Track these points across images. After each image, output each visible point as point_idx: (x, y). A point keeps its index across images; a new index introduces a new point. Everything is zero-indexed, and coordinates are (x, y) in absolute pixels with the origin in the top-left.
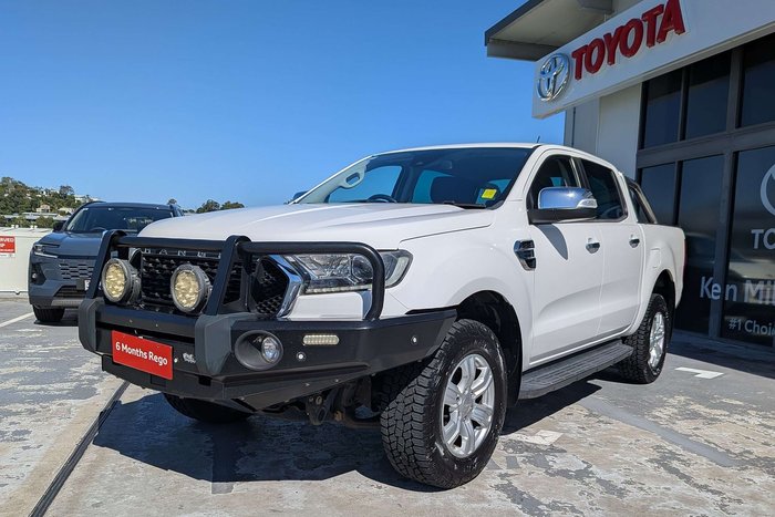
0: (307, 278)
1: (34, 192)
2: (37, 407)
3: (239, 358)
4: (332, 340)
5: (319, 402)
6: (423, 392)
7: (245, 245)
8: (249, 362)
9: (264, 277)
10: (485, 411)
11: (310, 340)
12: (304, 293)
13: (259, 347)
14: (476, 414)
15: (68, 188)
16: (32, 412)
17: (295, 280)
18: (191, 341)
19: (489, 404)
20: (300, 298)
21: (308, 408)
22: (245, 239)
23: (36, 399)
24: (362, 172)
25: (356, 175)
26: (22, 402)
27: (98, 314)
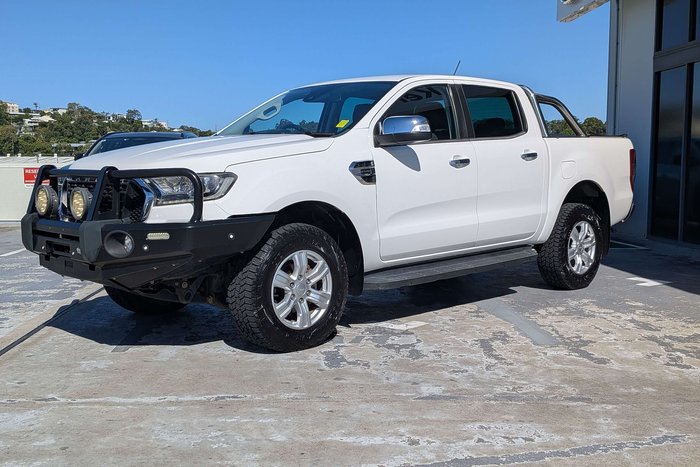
0: (158, 194)
1: (100, 118)
2: (22, 304)
3: (106, 248)
4: (165, 236)
5: (184, 286)
6: (252, 276)
7: (113, 174)
8: (113, 251)
9: (133, 195)
10: (324, 296)
11: (152, 236)
12: (156, 205)
13: (123, 243)
14: (314, 296)
15: (134, 112)
16: (17, 307)
17: (149, 196)
18: (76, 239)
19: (328, 290)
20: (153, 208)
21: (177, 290)
22: (114, 169)
23: (24, 300)
24: (278, 106)
25: (274, 108)
26: (13, 302)
27: (34, 225)
